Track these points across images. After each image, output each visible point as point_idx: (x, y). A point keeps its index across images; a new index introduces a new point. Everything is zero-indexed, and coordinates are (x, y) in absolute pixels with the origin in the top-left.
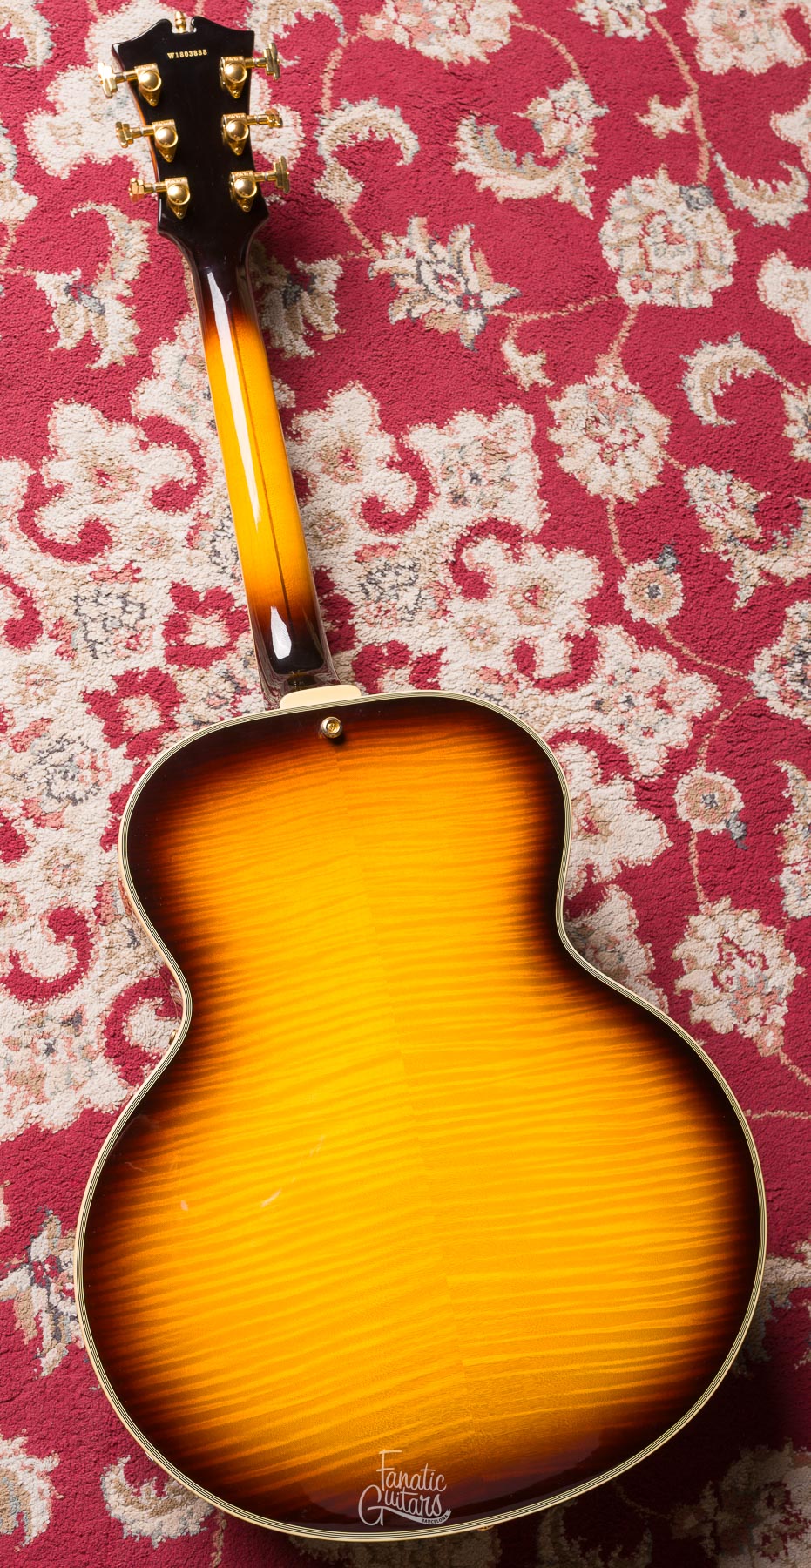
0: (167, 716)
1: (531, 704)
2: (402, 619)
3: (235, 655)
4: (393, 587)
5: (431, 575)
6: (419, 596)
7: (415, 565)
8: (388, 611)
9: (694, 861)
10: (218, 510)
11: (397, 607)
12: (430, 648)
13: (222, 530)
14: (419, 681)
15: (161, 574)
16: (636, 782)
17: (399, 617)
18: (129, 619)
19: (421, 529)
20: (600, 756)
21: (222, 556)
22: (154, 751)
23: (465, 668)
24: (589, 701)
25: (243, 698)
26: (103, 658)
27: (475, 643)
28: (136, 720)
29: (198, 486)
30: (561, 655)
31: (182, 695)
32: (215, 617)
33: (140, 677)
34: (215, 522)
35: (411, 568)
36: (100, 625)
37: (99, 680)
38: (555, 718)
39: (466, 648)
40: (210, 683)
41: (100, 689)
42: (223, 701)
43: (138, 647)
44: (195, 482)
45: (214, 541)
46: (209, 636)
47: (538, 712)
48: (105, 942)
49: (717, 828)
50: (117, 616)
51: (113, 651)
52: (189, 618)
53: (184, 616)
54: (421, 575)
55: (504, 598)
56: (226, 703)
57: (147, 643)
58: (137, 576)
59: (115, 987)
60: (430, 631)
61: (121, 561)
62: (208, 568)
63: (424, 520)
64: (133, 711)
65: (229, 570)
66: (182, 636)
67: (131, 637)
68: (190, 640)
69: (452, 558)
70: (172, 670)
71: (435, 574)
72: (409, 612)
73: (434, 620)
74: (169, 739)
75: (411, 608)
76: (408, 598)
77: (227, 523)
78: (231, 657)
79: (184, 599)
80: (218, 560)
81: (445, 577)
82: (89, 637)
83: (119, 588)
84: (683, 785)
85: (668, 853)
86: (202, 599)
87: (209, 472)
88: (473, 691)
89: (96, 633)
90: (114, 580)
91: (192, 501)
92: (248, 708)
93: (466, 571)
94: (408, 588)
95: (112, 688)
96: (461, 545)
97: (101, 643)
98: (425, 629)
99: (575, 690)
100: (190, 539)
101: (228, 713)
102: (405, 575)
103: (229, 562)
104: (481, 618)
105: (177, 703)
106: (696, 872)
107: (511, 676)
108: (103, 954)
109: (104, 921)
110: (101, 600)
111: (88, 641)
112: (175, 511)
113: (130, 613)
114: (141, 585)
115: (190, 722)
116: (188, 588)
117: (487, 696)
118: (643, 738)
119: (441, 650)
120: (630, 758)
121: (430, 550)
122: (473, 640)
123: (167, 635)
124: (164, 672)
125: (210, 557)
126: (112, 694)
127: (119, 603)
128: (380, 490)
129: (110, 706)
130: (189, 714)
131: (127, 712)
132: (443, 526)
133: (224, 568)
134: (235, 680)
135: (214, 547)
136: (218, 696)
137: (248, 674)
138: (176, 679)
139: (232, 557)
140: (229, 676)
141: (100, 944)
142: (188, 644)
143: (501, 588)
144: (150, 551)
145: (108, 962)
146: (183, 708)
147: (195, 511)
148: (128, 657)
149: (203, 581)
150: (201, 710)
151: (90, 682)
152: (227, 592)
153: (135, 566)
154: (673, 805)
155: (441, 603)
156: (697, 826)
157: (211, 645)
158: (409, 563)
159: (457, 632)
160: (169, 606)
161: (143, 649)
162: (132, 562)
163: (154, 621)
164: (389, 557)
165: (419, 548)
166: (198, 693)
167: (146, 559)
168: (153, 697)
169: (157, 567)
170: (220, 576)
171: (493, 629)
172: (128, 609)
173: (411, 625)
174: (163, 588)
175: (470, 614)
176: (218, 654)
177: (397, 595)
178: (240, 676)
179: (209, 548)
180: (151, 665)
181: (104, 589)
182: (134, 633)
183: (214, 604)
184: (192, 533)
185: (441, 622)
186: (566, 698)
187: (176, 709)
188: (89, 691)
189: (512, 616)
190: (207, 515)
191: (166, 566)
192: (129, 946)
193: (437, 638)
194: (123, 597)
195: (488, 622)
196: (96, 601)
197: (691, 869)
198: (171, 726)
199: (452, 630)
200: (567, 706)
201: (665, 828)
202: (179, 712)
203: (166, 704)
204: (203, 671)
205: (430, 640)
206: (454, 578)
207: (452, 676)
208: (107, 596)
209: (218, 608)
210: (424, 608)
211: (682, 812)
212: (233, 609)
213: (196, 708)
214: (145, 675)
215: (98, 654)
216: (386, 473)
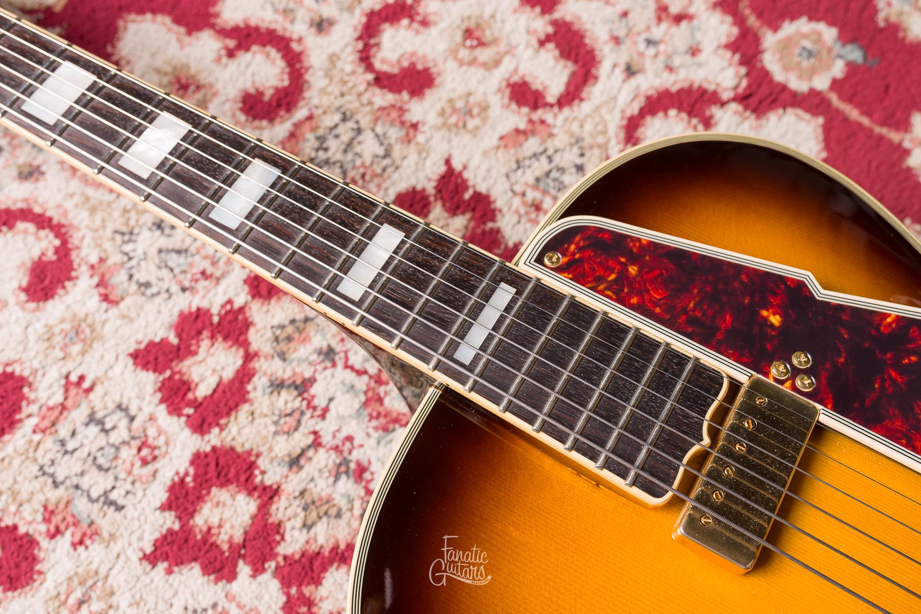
0: (255, 489)
1: (575, 127)
2: (384, 170)
3: (262, 360)
4: (345, 151)
5: (368, 108)
6: (377, 136)
7: (344, 114)
8: (363, 176)
9: (853, 113)
10: (108, 245)
11: (368, 163)
12: (434, 169)
13: (130, 259)
14: (458, 207)
15: (109, 358)
16: (734, 99)
17: (379, 171)
18: (120, 434)
19: (316, 80)
20: (680, 109)
21: (153, 281)
22: (278, 538)
23: (485, 154)
24: (619, 74)
25: (313, 391)
26: (129, 502)
27: (471, 124)
28: (227, 526)
29: (65, 242)
30: (552, 62)
31: (249, 453)
32: (205, 343)
33: (188, 479)
34: (115, 258)
35: (344, 119)
36: (94, 471)
37: (147, 527)
38: (608, 117)
39: (466, 138)
40: (265, 411)
41: (157, 535)
42: (297, 415)
43: (157, 452)
44: (57, 242)
45: (131, 276)
46: (219, 368)
47: (588, 127)
49: (838, 69)
50: (103, 443)
51: (133, 483)
52: (180, 372)
53: (173, 374)
54: (358, 117)
55: (451, 65)
56: (302, 413)
57: (162, 439)
58: (86, 385)
60: (420, 153)
61: (55, 387)
62: (151, 307)
63: (311, 71)
64: (215, 521)
65: (175, 288)
66: (190, 396)
67: (140, 450)
68: (203, 391)
69: (370, 77)
70: (214, 438)
71: (370, 103)
72: (385, 157)
73: (413, 144)
74: (282, 509)
75: (381, 151)
76: (369, 147)
77: (128, 248)
78: (260, 364)
79: (156, 359)
80: (154, 290)
81: (382, 98)
82: (94, 495)
83: (78, 415)
84: (771, 62)
85: (827, 129)
86: (174, 340)
87: (63, 221)
88: (514, 166)
89: (97, 483)
90: (65, 413)
91: (71, 262)
92: (328, 395)
93: (394, 76)
94: (360, 138)
95: (169, 521)
96: (365, 58)
97: (114, 488)
98: (413, 158)
99: (596, 78)
100: (106, 298)
101: (313, 422)
102: (346, 131)
103: (167, 280)
104: (451, 101)
105: (252, 466)
106: (865, 121)
107: (531, 121)
110: (70, 446)
111: (97, 500)
112: (64, 287)
113: (114, 428)
114: (99, 390)
115: (285, 470)
116: (152, 345)
117: (530, 158)
118: (696, 60)
119: (448, 162)
120: (706, 85)
121: (345, 89)
122: (465, 126)
123: (175, 410)
124: (208, 449)
125: (143, 294)
126: (177, 527)
127: (94, 429)
128: (247, 84)
129: (186, 541)
130: (275, 463)
131: (209, 529)
132: (333, 59)
133: (167, 291)
134: (287, 383)
135: (137, 282)
136: (287, 415)
137: (295, 363)
138: (228, 442)
139: (165, 273)
140: (278, 386)
142: (205, 398)
143: (440, 60)
144: (76, 349)
146: (263, 463)
147: (84, 268)
148: (156, 472)
149: (159, 323)
150: (284, 446)
151: (140, 539)
152: (194, 309)
153: (74, 378)
154: (783, 88)
155: (403, 123)
156: (821, 83)
157: (228, 374)
158: (337, 118)
159: (444, 132)
160: (149, 380)
161: (164, 449)
162: (67, 377)
163: (147, 409)
164: (314, 129)
165: (332, 97)
166: (264, 433)
167: (79, 360)
168: (222, 485)
169: (97, 356)
170: (171, 303)
171: (472, 100)
172: (108, 426)
173: (397, 168)
174: (125, 370)
175: (438, 107)
176: (244, 375)
177: (356, 154)
178: (288, 373)
179: (133, 287)
180: (188, 456)
181: (63, 431)
182: (137, 443)
183: (193, 333)
184: (102, 290)
185: (421, 138)
186: (596, 93)
187: (257, 472)
188: (149, 549)
189: (475, 74)
190: (102, 260)
191: (107, 345)
193: (432, 155)
194: (92, 419)
195: (460, 98)
196: (66, 452)
197: (860, 126)
198: (270, 494)
199: (437, 136)
200: (605, 98)
201: (800, 112)
202: (263, 473)
203: (243, 478)
204: (245, 408)
205: (429, 163)
206: (391, 90)
207: (482, 172)
208: (74, 434)
209: (199, 333)
210: (392, 141)
211: (798, 85)
212: (216, 319)
213: (276, 450)
214: (192, 471)
215: (120, 502)
216: (233, 66)
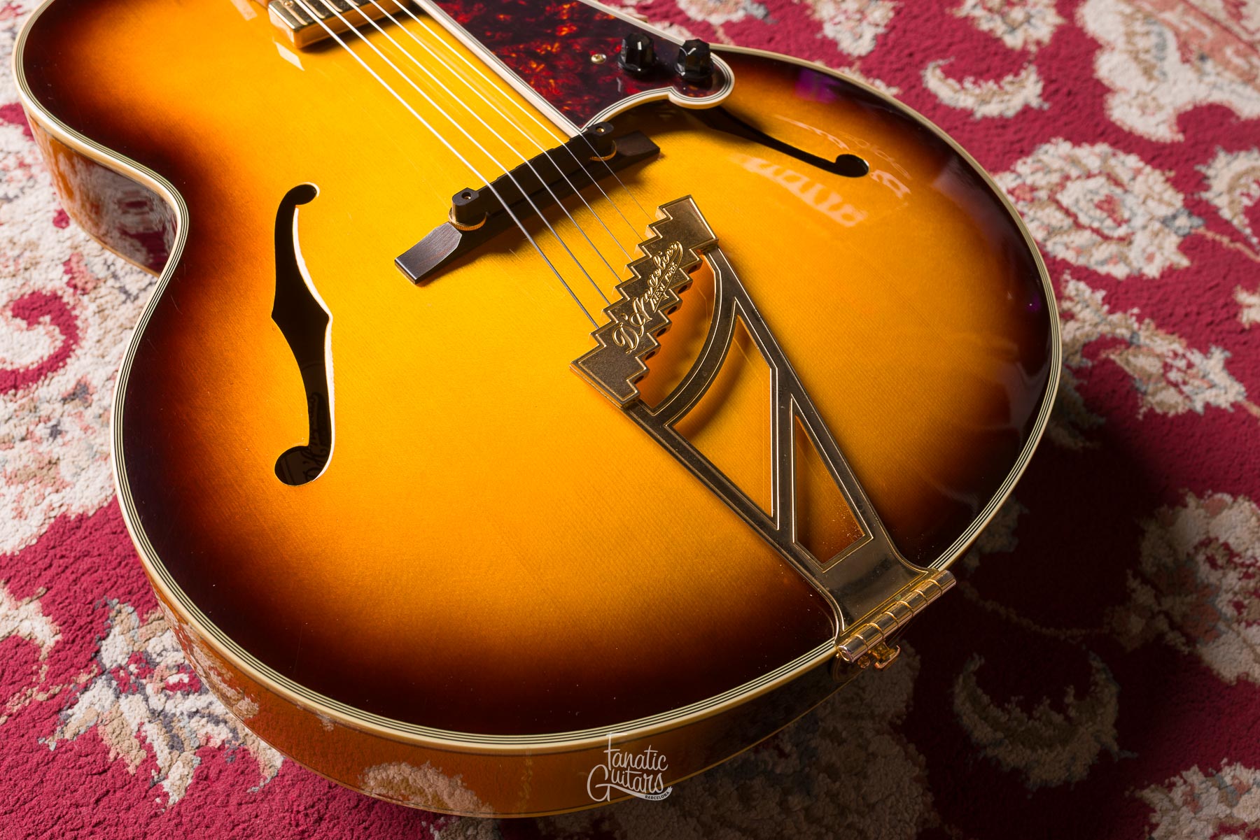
48: (93, 307)
49: (737, 16)
59: (121, 346)
108: (94, 321)
109: (83, 289)
141: (86, 312)
145: (103, 325)
156: (717, 20)
192: (124, 302)
